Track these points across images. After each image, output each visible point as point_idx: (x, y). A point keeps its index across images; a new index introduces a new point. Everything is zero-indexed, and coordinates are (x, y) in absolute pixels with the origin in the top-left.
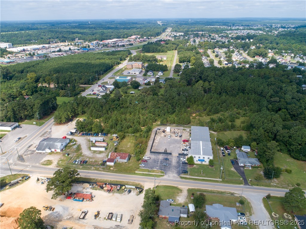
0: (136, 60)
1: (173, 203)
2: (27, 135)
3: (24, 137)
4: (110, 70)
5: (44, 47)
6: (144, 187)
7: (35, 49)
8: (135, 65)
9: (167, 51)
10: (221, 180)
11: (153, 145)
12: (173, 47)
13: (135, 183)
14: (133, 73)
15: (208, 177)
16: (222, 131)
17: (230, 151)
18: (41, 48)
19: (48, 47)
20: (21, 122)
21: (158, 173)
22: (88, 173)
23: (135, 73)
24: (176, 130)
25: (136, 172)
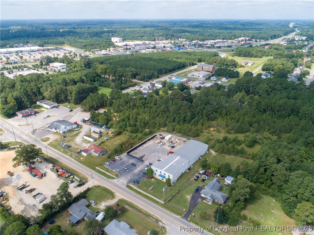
0: (213, 63)
1: (93, 206)
2: (56, 115)
3: (52, 116)
4: (179, 70)
5: (144, 43)
6: (87, 182)
7: (136, 45)
8: (206, 67)
9: (262, 57)
10: (163, 203)
11: (138, 148)
12: (272, 52)
13: (85, 177)
14: (197, 76)
15: (152, 195)
16: (224, 153)
17: (207, 177)
18: (141, 44)
19: (148, 44)
20: (62, 104)
21: (113, 175)
22: (62, 156)
23: (199, 76)
24: (177, 140)
25: (97, 168)
